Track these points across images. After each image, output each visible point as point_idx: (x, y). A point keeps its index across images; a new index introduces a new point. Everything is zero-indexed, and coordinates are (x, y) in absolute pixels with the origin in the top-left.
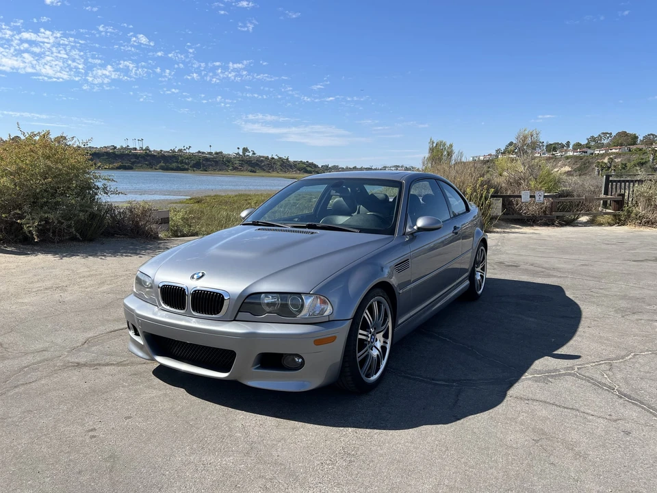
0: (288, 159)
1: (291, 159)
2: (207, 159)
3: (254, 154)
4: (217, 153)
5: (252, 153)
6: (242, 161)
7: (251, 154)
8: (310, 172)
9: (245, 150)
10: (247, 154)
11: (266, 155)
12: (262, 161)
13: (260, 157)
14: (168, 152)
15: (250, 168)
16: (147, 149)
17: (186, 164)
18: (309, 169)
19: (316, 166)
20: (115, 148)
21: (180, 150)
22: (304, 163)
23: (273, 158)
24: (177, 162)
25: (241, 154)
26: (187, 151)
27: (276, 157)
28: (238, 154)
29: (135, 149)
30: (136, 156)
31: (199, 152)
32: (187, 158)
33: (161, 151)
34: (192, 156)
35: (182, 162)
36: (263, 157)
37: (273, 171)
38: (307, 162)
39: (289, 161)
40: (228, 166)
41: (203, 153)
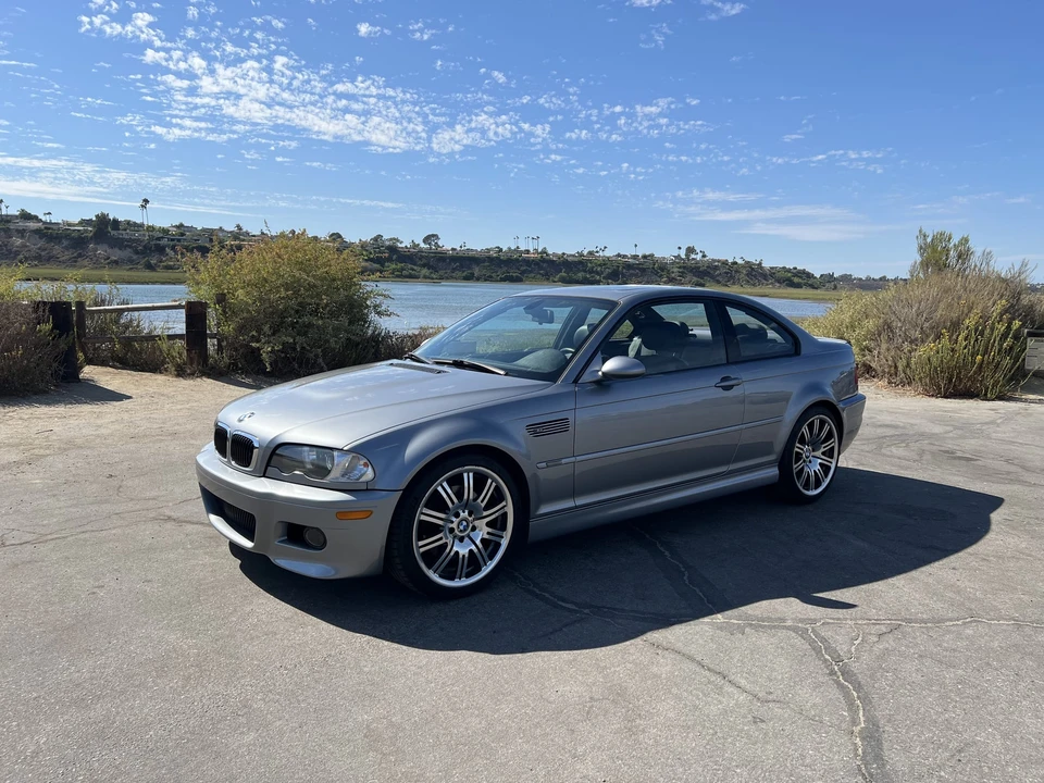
0: (760, 264)
1: (767, 265)
2: (629, 266)
3: (704, 256)
4: (645, 257)
5: (700, 255)
6: (684, 267)
7: (699, 257)
8: (798, 286)
9: (690, 250)
10: (693, 256)
11: (723, 258)
12: (716, 268)
13: (714, 261)
14: (574, 256)
15: (695, 279)
16: (544, 251)
17: (598, 273)
18: (796, 280)
19: (809, 276)
20: (501, 250)
21: (591, 253)
22: (789, 270)
23: (735, 263)
24: (585, 271)
25: (683, 257)
26: (601, 253)
27: (740, 261)
28: (678, 257)
29: (528, 252)
30: (527, 262)
31: (619, 255)
32: (600, 265)
33: (564, 254)
34: (606, 262)
35: (591, 271)
36: (719, 261)
37: (734, 283)
38: (795, 268)
39: (762, 268)
40: (661, 276)
41: (625, 256)
